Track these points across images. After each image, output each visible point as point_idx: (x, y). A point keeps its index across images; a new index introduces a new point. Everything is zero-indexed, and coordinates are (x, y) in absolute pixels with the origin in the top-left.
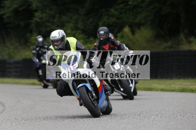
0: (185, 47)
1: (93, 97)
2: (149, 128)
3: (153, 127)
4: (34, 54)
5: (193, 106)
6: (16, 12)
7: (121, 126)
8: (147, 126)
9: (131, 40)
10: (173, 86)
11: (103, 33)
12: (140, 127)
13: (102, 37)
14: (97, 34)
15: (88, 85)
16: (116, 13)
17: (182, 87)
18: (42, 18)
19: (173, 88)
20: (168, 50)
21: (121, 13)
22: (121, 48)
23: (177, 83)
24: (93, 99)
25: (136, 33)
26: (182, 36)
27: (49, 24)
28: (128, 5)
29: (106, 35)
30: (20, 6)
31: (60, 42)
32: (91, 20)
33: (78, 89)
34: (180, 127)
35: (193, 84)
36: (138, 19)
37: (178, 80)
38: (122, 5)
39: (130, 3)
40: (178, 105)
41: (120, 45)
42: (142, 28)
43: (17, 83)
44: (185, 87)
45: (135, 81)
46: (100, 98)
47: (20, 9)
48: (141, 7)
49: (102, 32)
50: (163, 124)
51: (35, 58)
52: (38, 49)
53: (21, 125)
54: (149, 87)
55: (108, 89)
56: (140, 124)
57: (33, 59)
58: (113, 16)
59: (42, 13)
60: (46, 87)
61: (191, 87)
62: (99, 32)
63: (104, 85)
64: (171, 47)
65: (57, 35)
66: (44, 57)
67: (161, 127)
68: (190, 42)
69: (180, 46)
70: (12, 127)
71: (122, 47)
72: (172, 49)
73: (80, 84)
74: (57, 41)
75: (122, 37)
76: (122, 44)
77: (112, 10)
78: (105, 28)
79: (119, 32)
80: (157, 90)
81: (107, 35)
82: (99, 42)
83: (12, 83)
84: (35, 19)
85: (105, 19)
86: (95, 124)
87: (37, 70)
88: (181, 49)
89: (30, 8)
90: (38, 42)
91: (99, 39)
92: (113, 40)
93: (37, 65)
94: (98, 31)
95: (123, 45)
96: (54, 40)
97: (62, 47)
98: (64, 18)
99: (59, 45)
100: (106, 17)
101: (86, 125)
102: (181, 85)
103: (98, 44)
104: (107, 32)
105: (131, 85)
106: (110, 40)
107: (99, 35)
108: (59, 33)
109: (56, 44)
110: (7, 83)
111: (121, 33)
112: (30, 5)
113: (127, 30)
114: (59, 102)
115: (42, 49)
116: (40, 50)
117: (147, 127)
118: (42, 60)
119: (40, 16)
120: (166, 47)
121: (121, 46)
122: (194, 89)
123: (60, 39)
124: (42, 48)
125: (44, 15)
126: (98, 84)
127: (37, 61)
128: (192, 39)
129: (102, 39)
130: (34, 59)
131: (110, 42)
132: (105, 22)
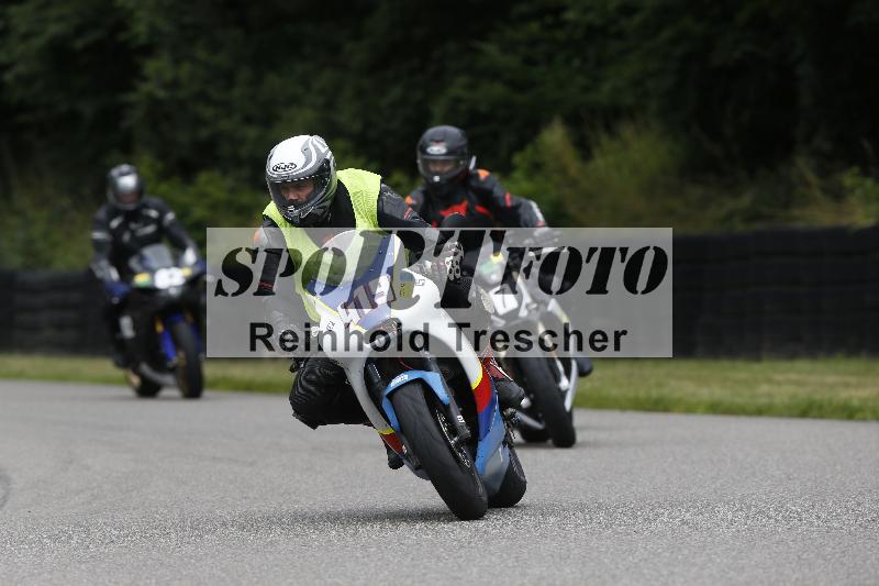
0: (819, 215)
1: (453, 431)
2: (657, 580)
3: (672, 573)
4: (98, 245)
5: (854, 480)
6: (59, 54)
7: (528, 571)
8: (646, 571)
9: (573, 183)
10: (764, 388)
11: (443, 151)
12: (614, 576)
13: (438, 169)
14: (416, 158)
15: (435, 380)
16: (510, 61)
17: (803, 393)
18: (174, 85)
19: (763, 401)
20: (739, 227)
21: (529, 62)
22: (522, 221)
23: (778, 377)
24: (456, 439)
25: (596, 152)
26: (803, 166)
27: (208, 112)
28: (561, 25)
29: (457, 162)
30: (79, 31)
31: (308, 190)
32: (396, 92)
33: (391, 396)
34: (795, 576)
35: (853, 380)
36: (606, 87)
37: (785, 365)
38: (534, 27)
39: (570, 15)
40: (783, 476)
41: (515, 208)
42: (627, 131)
43: (62, 378)
44: (817, 397)
45: (578, 365)
46: (481, 435)
47: (79, 44)
48: (620, 35)
49: (437, 149)
50: (718, 560)
51: (104, 263)
52: (115, 223)
53: (83, 567)
54: (655, 393)
55: (514, 396)
56: (617, 564)
57: (94, 267)
58: (494, 74)
59: (177, 62)
60: (148, 390)
61: (843, 395)
62: (427, 146)
63: (496, 379)
64: (753, 216)
65: (300, 160)
66: (142, 259)
67: (711, 575)
68: (838, 195)
69: (796, 212)
70: (40, 574)
71: (525, 216)
72: (758, 226)
73: (398, 374)
74: (298, 184)
75: (536, 168)
76: (523, 200)
77: (491, 49)
78: (453, 131)
79: (520, 146)
80: (690, 409)
81: (462, 163)
82: (425, 193)
83: (43, 377)
84: (146, 88)
85: (457, 88)
86: (412, 559)
87: (113, 315)
88: (800, 225)
89: (122, 37)
90: (120, 195)
91: (426, 179)
92: (488, 186)
93: (111, 293)
94: (421, 142)
95: (531, 208)
96: (285, 181)
97: (319, 212)
98: (273, 82)
99: (306, 203)
100: (462, 80)
101: (373, 565)
102: (798, 383)
103: (421, 199)
104: (461, 147)
105: (564, 383)
106: (473, 183)
107: (426, 162)
108: (305, 150)
109: (292, 196)
110: (19, 376)
111: (529, 150)
112: (122, 25)
113: (555, 137)
114: (252, 464)
115: (133, 226)
116: (124, 227)
117: (648, 577)
118: (133, 273)
119: (169, 75)
120: (730, 216)
121: (521, 211)
122: (855, 403)
123: (310, 176)
124: (136, 222)
125: (186, 69)
126: (475, 375)
127: (114, 275)
128: (849, 179)
129: (437, 179)
130: (102, 269)
131: (470, 193)
132: (457, 100)
